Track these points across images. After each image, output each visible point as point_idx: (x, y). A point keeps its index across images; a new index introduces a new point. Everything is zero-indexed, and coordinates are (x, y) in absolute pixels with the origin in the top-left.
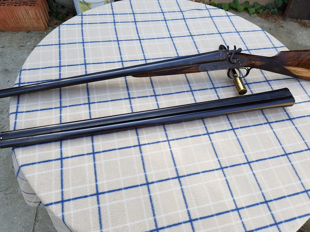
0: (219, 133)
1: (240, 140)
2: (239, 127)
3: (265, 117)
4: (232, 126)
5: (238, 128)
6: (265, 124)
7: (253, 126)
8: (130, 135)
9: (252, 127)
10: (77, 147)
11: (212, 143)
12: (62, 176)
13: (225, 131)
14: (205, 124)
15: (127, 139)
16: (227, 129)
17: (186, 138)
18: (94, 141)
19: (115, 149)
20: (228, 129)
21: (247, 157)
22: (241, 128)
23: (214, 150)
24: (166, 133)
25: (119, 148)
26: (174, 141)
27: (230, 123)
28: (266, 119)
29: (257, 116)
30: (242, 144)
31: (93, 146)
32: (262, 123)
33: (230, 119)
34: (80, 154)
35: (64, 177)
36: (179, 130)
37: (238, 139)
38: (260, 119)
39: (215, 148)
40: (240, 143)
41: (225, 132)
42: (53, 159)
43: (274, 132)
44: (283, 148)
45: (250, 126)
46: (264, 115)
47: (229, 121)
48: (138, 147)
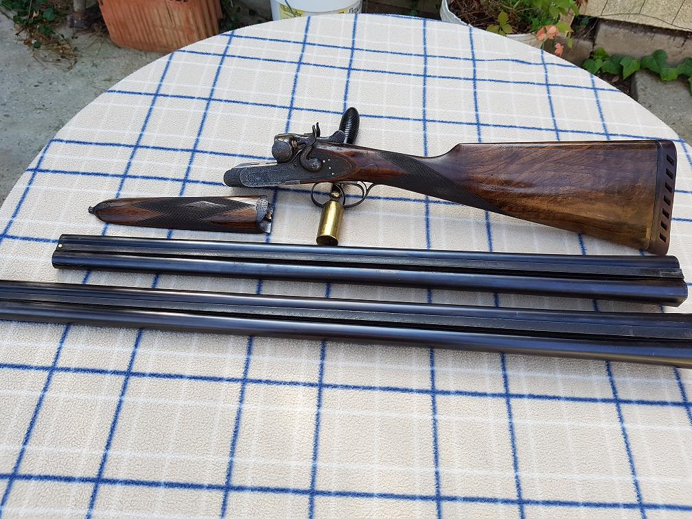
0: (464, 397)
1: (517, 431)
2: (526, 392)
3: (612, 382)
4: (506, 385)
5: (521, 396)
6: (604, 401)
7: (567, 399)
8: (231, 349)
9: (563, 403)
10: (98, 347)
11: (435, 421)
12: (36, 412)
13: (485, 395)
14: (432, 364)
15: (220, 355)
16: (489, 391)
17: (370, 388)
18: (141, 344)
19: (181, 377)
20: (493, 392)
21: (522, 486)
22: (532, 396)
23: (436, 441)
24: (322, 366)
25: (193, 375)
26: (335, 389)
27: (505, 377)
28: (614, 388)
29: (589, 373)
30: (518, 443)
31: (134, 354)
32: (598, 396)
33: (508, 366)
34: (97, 367)
35: (39, 416)
36: (358, 364)
37: (511, 427)
38: (595, 381)
39: (440, 437)
40: (513, 440)
41: (483, 399)
42: (35, 364)
43: (624, 429)
44: (636, 484)
45: (558, 398)
46: (610, 374)
47: (504, 369)
48: (238, 385)
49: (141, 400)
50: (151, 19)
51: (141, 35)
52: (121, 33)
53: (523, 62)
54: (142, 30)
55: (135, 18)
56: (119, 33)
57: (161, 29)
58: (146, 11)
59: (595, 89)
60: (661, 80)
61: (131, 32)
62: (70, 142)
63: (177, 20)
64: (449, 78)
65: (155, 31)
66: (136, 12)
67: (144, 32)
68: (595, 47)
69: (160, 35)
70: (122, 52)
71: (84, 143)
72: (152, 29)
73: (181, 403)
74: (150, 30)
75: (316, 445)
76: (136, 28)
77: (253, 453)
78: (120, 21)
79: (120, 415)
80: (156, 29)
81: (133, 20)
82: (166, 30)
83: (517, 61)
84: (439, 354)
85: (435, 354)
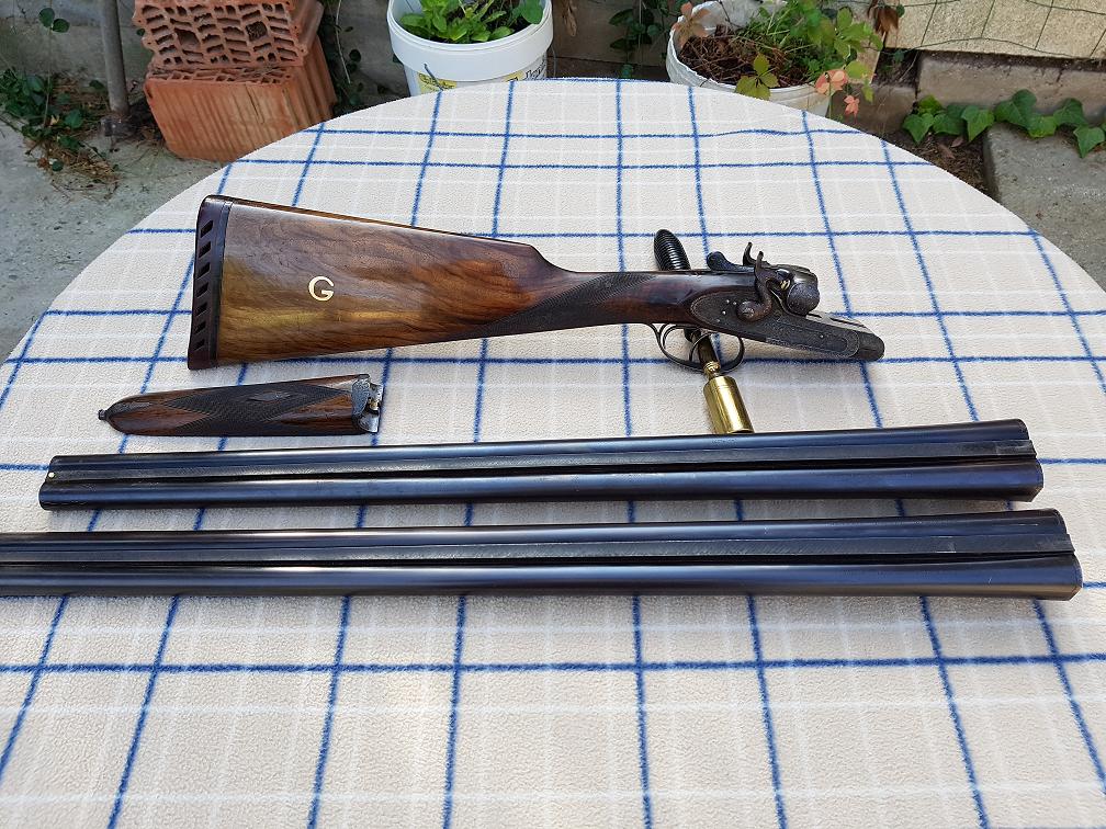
0: (689, 673)
1: (776, 722)
2: (789, 656)
3: (932, 631)
4: (757, 648)
5: (782, 664)
6: (920, 662)
7: (858, 663)
8: (315, 618)
9: (851, 671)
10: (110, 630)
11: (642, 714)
12: (12, 739)
13: (723, 665)
14: (637, 621)
15: (299, 630)
16: (729, 659)
17: (537, 667)
18: (176, 619)
19: (238, 668)
20: (735, 660)
21: (788, 813)
22: (800, 663)
23: (643, 746)
24: (459, 637)
25: (256, 664)
26: (480, 673)
27: (756, 634)
28: (934, 640)
29: (892, 619)
30: (779, 742)
31: (165, 637)
32: (909, 654)
33: (760, 615)
34: (108, 662)
35: (16, 746)
36: (517, 629)
37: (767, 716)
38: (903, 630)
39: (650, 740)
40: (770, 737)
41: (720, 672)
43: (953, 708)
44: (977, 797)
45: (844, 663)
46: (928, 618)
47: (753, 621)
48: (327, 676)
49: (175, 709)
50: (227, 113)
51: (213, 138)
52: (182, 137)
53: (773, 132)
54: (214, 131)
55: (202, 114)
56: (179, 137)
57: (243, 127)
58: (218, 101)
59: (889, 164)
60: (1030, 137)
61: (197, 135)
62: (73, 313)
63: (265, 111)
64: (656, 167)
65: (233, 129)
66: (202, 104)
67: (218, 135)
68: (919, 95)
69: (242, 135)
70: (186, 166)
71: (93, 313)
72: (229, 127)
73: (239, 709)
74: (226, 130)
75: (450, 766)
76: (204, 127)
77: (351, 784)
78: (180, 121)
79: (143, 735)
80: (235, 127)
81: (199, 116)
82: (250, 128)
83: (763, 131)
84: (647, 602)
85: (642, 605)
